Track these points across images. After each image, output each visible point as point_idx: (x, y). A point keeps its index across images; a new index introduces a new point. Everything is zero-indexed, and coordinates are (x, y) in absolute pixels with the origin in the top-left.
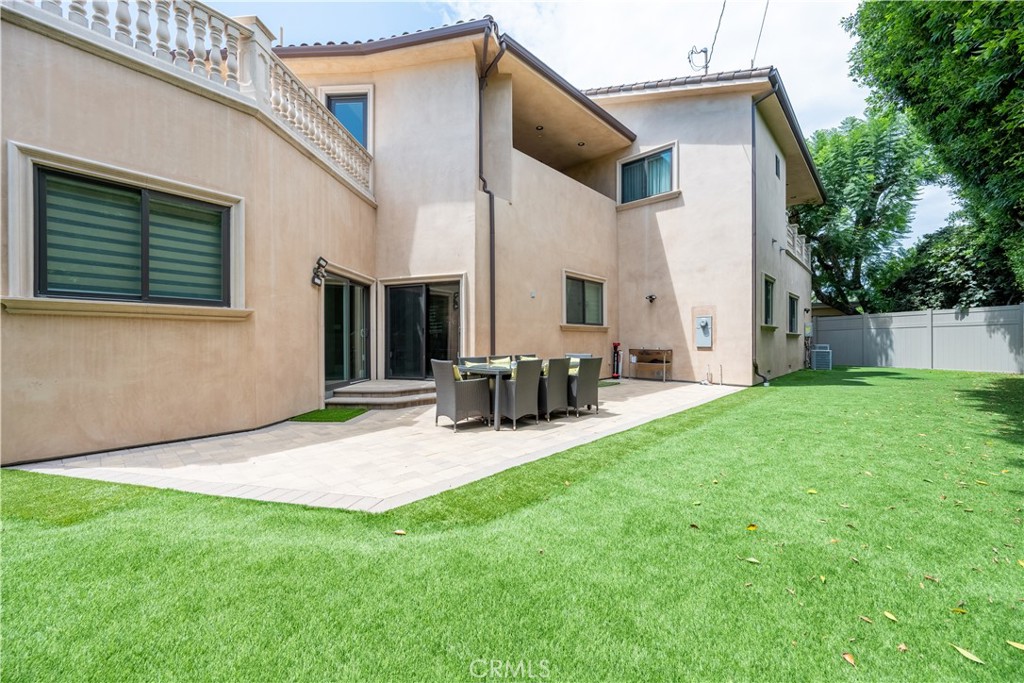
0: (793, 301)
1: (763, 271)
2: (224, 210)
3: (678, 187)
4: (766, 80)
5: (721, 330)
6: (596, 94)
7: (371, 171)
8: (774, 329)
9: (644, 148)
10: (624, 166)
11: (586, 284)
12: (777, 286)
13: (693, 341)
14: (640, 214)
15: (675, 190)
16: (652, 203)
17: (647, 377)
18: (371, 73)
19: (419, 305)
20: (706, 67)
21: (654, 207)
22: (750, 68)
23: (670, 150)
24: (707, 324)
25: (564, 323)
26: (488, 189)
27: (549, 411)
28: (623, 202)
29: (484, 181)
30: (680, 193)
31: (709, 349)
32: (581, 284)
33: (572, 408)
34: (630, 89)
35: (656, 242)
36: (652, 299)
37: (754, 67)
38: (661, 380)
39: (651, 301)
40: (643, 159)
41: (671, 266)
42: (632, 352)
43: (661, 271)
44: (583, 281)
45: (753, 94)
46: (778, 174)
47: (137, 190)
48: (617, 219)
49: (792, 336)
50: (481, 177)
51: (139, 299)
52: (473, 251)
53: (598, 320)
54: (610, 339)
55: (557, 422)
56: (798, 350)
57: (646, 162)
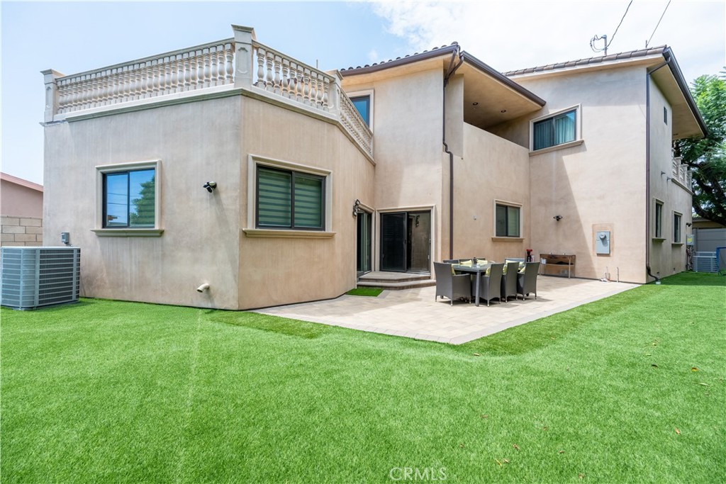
0: (677, 217)
1: (654, 197)
2: (323, 179)
3: (581, 137)
4: (660, 56)
5: (618, 241)
6: (514, 74)
7: (372, 143)
8: (662, 241)
9: (551, 111)
10: (535, 124)
11: (509, 209)
12: (664, 207)
13: (594, 249)
14: (549, 158)
15: (578, 139)
16: (558, 150)
17: (554, 274)
18: (372, 82)
19: (402, 225)
20: (606, 49)
21: (560, 152)
22: (645, 48)
23: (574, 111)
24: (605, 237)
25: (495, 236)
26: (449, 150)
27: (507, 296)
28: (534, 149)
29: (446, 146)
30: (582, 142)
31: (608, 255)
32: (505, 208)
33: (519, 295)
34: (542, 70)
35: (562, 177)
36: (558, 218)
37: (648, 47)
38: (567, 277)
39: (558, 220)
40: (552, 118)
41: (575, 194)
42: (542, 256)
43: (567, 198)
44: (506, 207)
45: (647, 66)
46: (665, 121)
47: (290, 172)
48: (530, 162)
49: (676, 246)
50: (444, 143)
51: (290, 228)
52: (441, 191)
53: (516, 233)
54: (525, 246)
55: (513, 303)
56: (681, 257)
57: (554, 120)
